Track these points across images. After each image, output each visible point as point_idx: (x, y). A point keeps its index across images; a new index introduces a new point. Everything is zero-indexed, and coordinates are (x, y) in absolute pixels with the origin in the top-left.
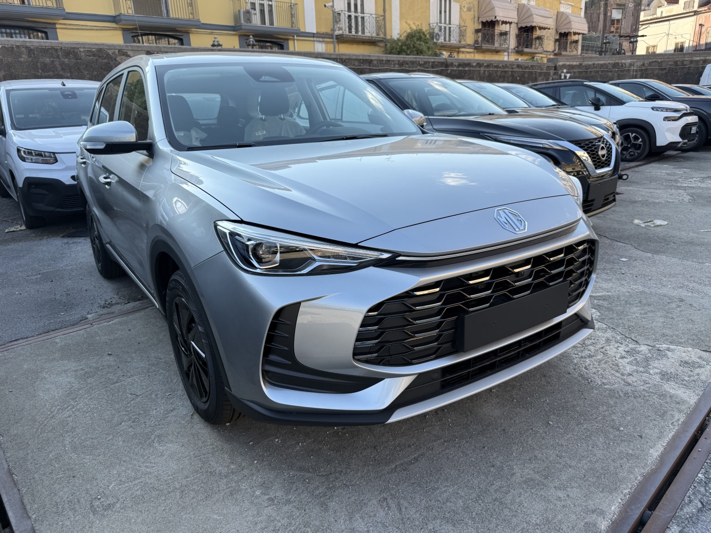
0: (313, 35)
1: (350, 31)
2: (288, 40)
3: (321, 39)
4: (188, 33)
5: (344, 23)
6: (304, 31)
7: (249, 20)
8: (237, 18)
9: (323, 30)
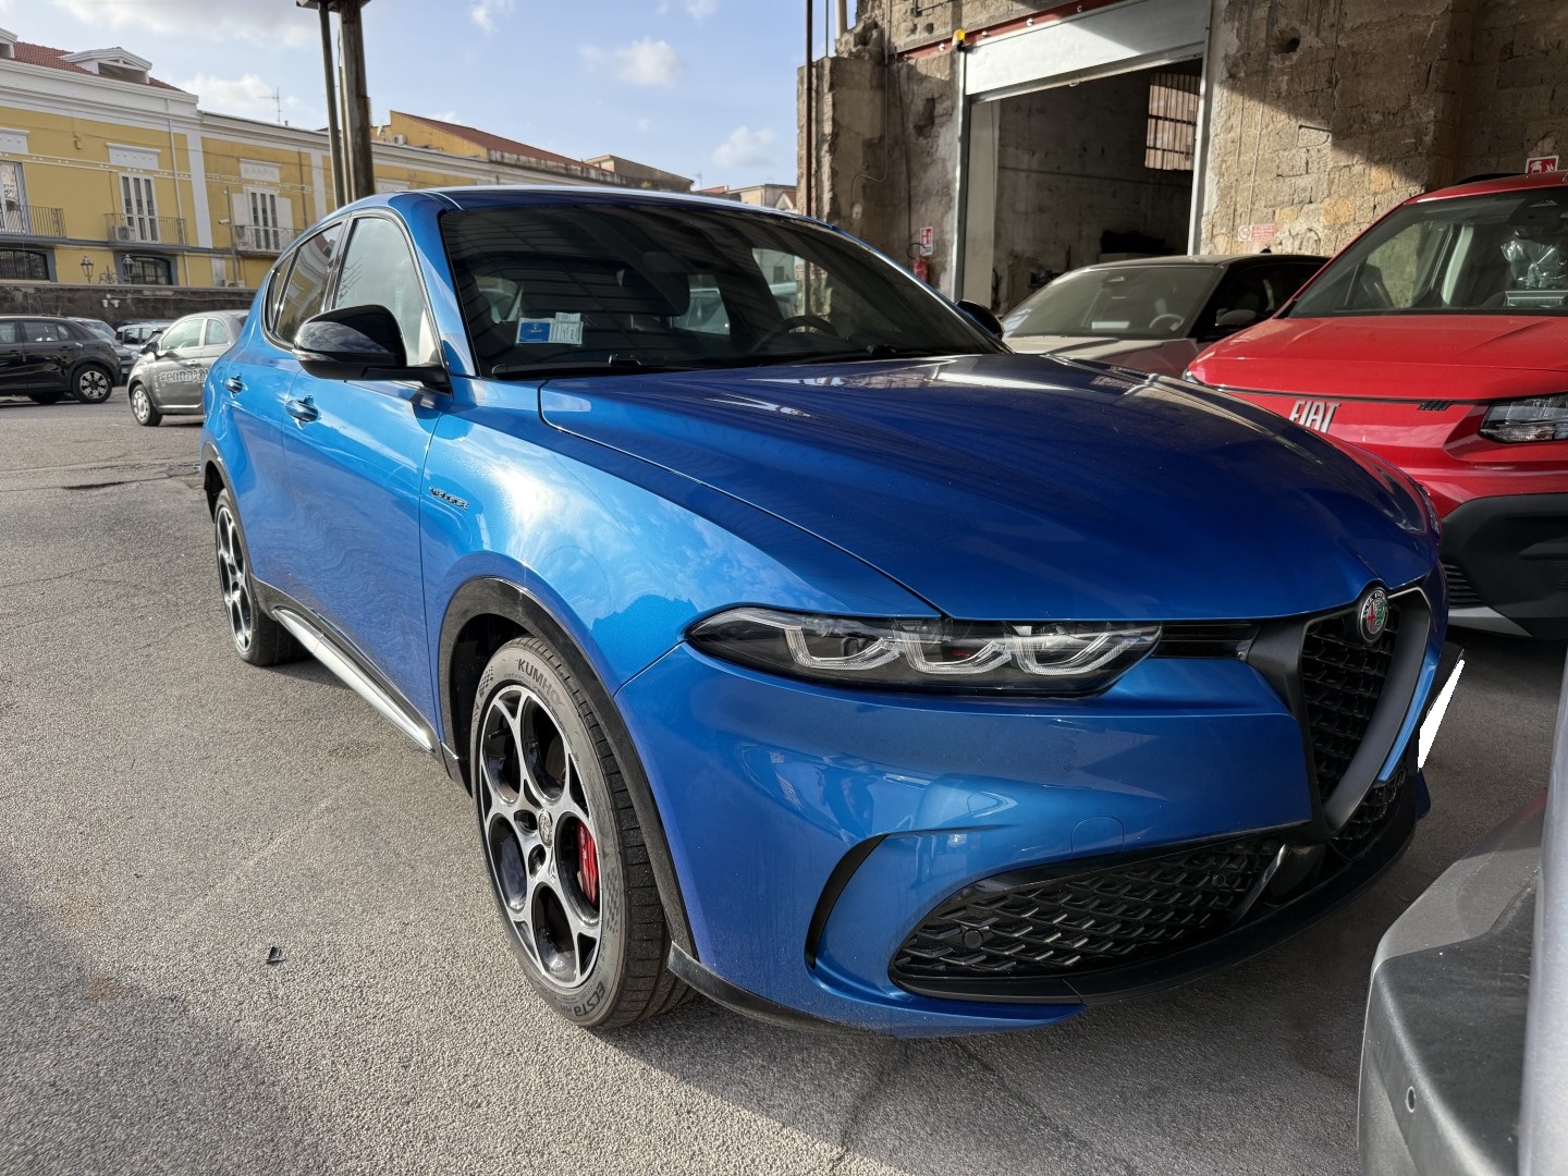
0: (209, 251)
1: (258, 246)
2: (175, 255)
3: (219, 256)
4: (52, 249)
5: (249, 236)
6: (195, 246)
7: (126, 237)
8: (111, 232)
9: (222, 245)
